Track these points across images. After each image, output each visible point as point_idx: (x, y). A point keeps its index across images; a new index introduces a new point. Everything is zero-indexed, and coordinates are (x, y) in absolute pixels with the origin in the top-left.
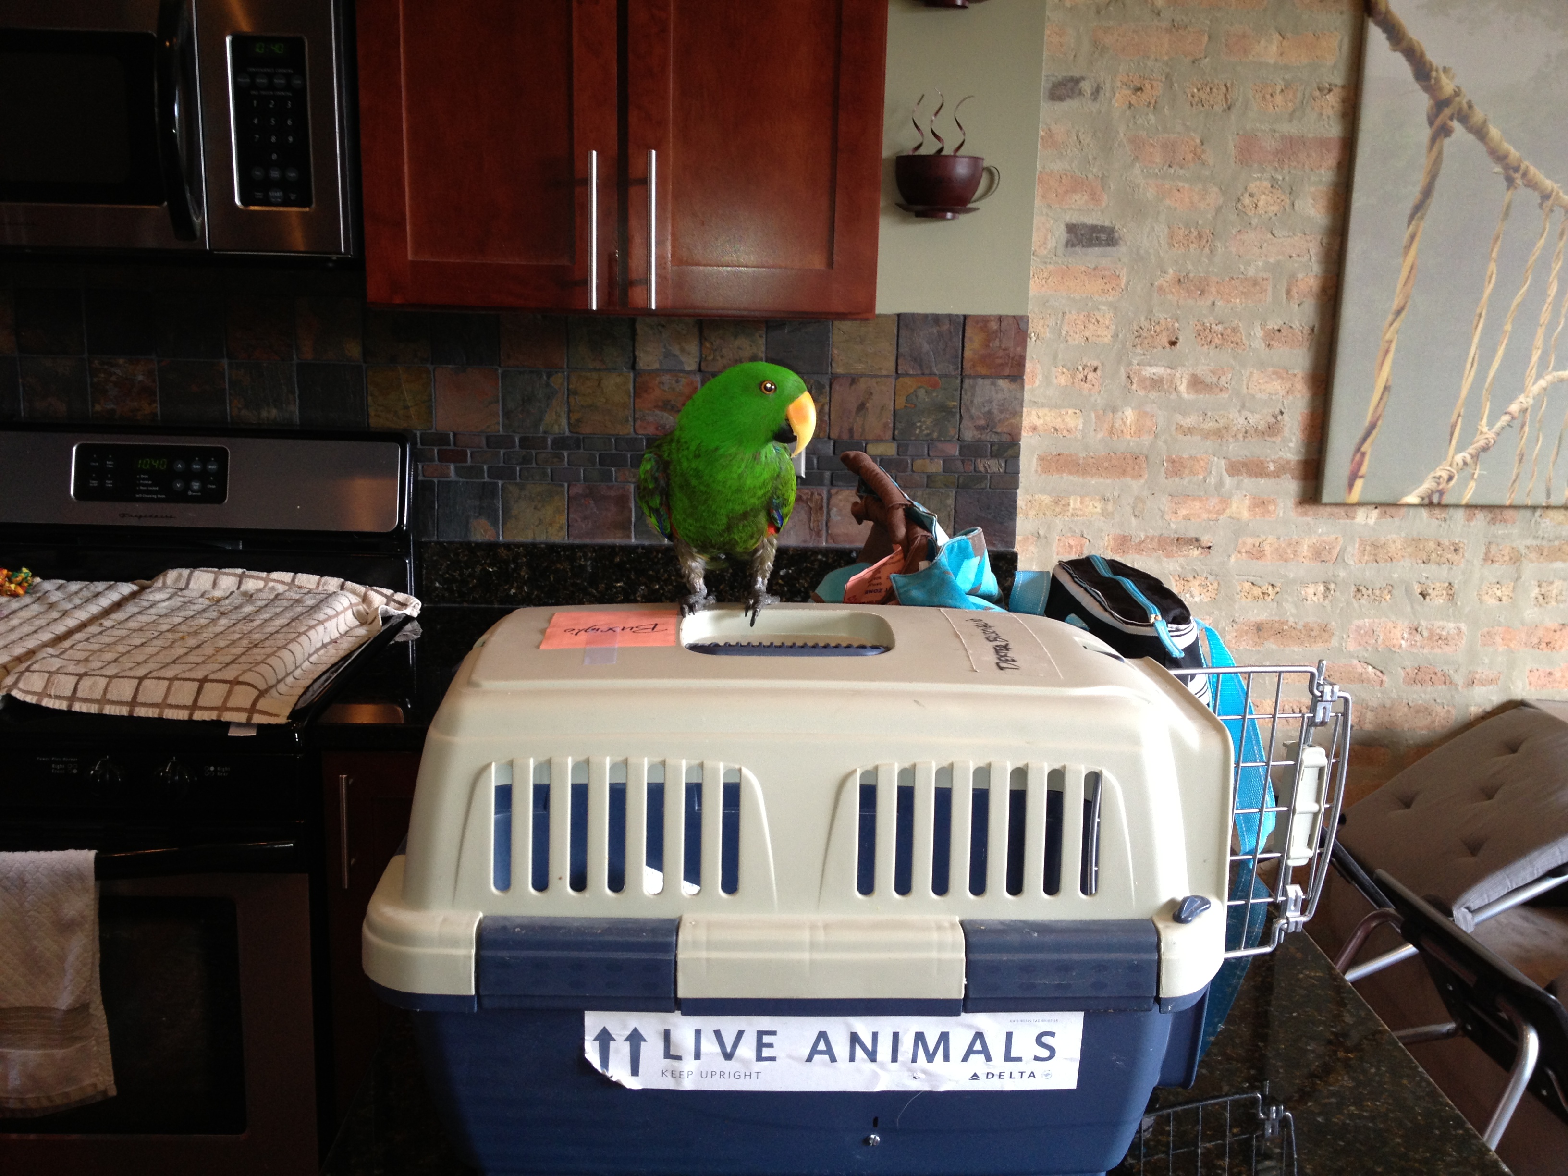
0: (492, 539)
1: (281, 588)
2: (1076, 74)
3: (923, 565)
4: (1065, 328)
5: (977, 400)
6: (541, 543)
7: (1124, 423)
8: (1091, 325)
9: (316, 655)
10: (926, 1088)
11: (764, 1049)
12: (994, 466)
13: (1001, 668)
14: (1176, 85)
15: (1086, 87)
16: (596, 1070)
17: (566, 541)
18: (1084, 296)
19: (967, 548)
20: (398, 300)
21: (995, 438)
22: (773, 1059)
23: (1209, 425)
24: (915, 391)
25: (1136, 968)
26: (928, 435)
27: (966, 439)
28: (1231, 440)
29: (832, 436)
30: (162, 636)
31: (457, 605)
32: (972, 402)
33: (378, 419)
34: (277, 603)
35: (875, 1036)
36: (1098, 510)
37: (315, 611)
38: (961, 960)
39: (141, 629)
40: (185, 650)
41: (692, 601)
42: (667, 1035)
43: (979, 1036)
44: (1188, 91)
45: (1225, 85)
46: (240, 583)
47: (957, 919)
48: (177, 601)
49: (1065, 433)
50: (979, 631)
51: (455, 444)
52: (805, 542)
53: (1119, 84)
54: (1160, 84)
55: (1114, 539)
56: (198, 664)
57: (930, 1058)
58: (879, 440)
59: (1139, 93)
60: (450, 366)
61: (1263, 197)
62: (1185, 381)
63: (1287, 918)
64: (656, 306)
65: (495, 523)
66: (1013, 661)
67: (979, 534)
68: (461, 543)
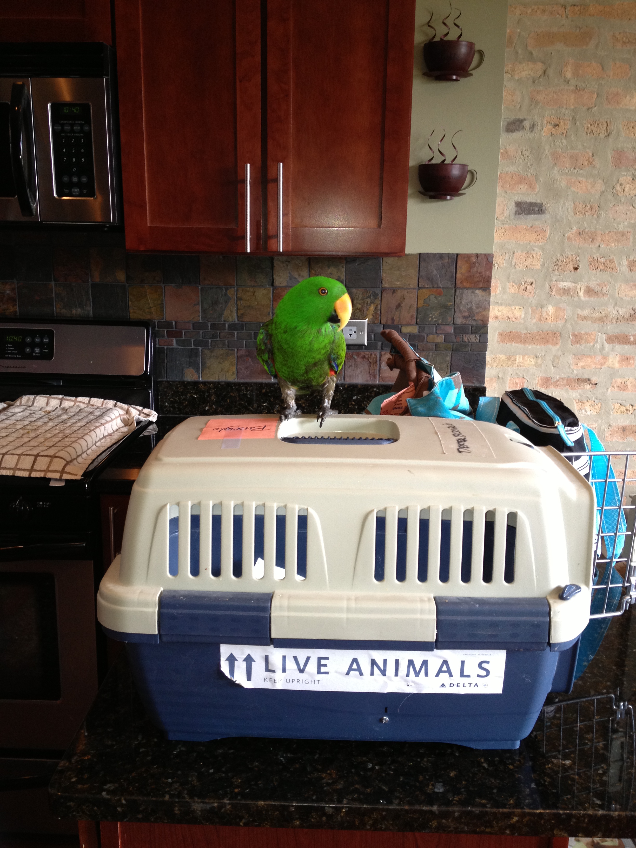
0: (196, 380)
1: (82, 406)
2: (521, 117)
3: (425, 393)
4: (514, 261)
5: (464, 302)
6: (223, 382)
7: (548, 314)
8: (529, 259)
9: (99, 442)
10: (415, 691)
11: (322, 667)
12: (473, 338)
13: (460, 452)
14: (578, 123)
15: (527, 124)
16: (227, 677)
17: (236, 380)
18: (525, 242)
19: (451, 384)
20: (142, 248)
21: (474, 323)
22: (327, 673)
23: (597, 315)
24: (429, 297)
25: (537, 626)
26: (436, 321)
27: (457, 323)
28: (609, 323)
29: (382, 322)
30: (17, 432)
31: (177, 415)
32: (461, 302)
33: (134, 314)
34: (80, 414)
35: (385, 661)
36: (533, 363)
37: (100, 419)
38: (434, 619)
39: (6, 428)
40: (29, 439)
41: (287, 413)
42: (267, 658)
43: (445, 662)
44: (585, 126)
45: (606, 122)
46: (61, 403)
47: (432, 596)
48: (27, 413)
49: (514, 320)
50: (450, 430)
51: (176, 328)
52: (367, 381)
53: (545, 122)
54: (569, 122)
55: (541, 379)
56: (35, 447)
57: (417, 674)
58: (409, 324)
59: (557, 127)
60: (173, 285)
61: (628, 186)
62: (583, 291)
63: (631, 596)
64: (283, 250)
65: (197, 371)
66: (467, 447)
67: (458, 376)
68: (179, 382)
